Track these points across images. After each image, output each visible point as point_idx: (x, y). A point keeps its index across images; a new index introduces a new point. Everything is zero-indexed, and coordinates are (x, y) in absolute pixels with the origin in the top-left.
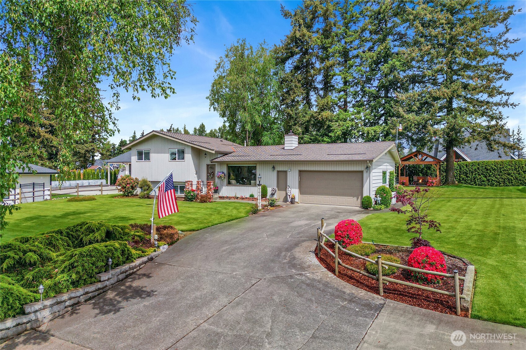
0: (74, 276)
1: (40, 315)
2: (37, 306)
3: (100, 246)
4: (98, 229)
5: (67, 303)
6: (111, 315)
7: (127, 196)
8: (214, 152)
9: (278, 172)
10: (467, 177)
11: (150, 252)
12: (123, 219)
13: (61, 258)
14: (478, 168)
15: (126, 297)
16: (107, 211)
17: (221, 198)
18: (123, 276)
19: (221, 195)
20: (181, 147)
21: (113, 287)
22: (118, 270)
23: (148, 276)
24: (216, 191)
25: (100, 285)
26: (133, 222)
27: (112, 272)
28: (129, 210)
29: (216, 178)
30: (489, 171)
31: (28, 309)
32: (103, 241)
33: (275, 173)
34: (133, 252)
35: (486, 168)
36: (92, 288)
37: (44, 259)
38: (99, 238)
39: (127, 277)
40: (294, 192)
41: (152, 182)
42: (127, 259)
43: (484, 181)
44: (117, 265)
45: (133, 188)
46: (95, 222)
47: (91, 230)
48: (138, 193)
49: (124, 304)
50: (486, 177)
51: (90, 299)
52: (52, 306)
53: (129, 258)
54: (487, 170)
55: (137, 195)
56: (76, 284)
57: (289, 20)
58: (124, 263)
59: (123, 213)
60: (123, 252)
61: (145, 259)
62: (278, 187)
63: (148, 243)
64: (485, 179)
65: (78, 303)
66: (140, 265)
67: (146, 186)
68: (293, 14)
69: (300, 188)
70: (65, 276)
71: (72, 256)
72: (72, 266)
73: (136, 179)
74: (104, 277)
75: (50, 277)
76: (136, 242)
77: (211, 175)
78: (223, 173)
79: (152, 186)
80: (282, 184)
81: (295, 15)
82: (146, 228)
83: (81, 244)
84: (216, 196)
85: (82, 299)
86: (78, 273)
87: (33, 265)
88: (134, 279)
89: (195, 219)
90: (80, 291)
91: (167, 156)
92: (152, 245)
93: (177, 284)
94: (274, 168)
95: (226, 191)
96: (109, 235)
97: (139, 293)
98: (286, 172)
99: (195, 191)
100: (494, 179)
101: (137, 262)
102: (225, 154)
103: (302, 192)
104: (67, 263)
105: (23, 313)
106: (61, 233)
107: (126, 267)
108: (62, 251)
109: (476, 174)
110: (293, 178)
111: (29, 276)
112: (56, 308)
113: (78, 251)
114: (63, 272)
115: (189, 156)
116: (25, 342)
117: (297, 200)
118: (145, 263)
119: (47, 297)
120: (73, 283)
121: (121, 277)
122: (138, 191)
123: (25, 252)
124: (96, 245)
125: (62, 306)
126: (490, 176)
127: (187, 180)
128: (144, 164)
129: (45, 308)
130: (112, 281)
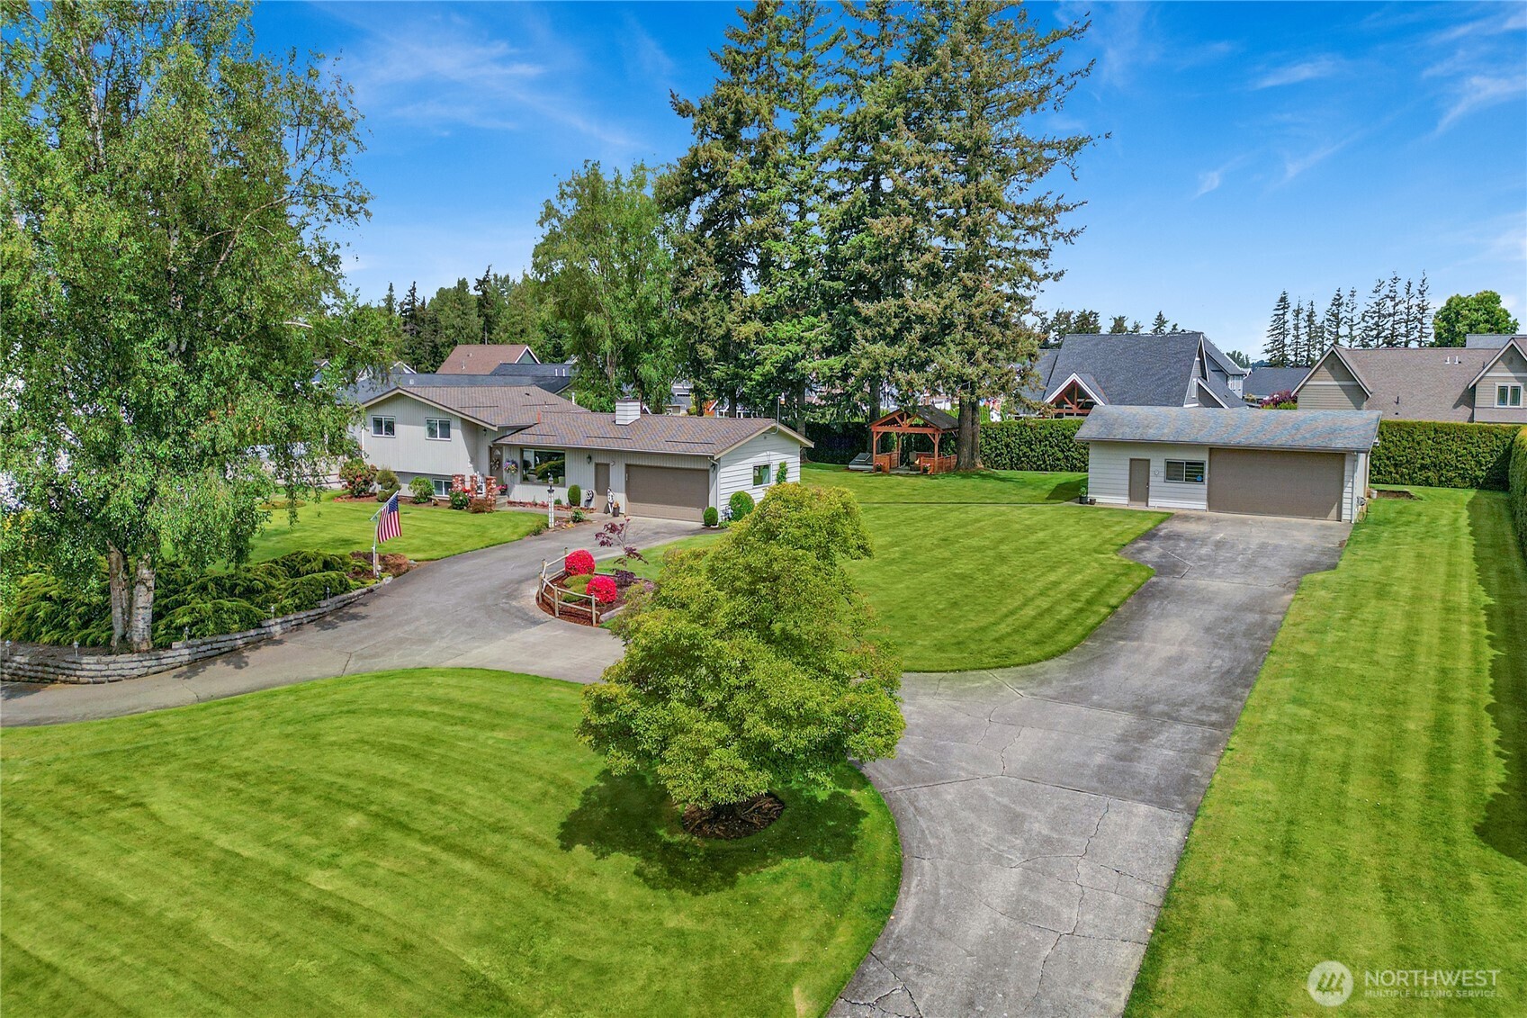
0: (297, 601)
1: (273, 629)
2: (271, 622)
3: (319, 576)
4: (315, 560)
5: (293, 623)
6: (330, 631)
7: (358, 497)
8: (496, 429)
9: (597, 465)
10: (1032, 450)
11: (371, 583)
12: (346, 542)
13: (283, 586)
14: (1051, 434)
15: (342, 619)
16: (322, 530)
17: (511, 503)
18: (342, 604)
19: (512, 499)
20: (444, 418)
21: (332, 614)
22: (336, 598)
23: (365, 605)
24: (504, 492)
25: (319, 611)
26: (356, 549)
27: (329, 601)
28: (356, 526)
29: (504, 472)
30: (1068, 441)
31: (264, 624)
32: (320, 571)
33: (592, 467)
34: (351, 582)
35: (1063, 434)
36: (312, 613)
37: (269, 587)
38: (316, 568)
39: (345, 605)
40: (619, 498)
41: (399, 473)
42: (345, 589)
43: (1059, 460)
44: (335, 594)
45: (367, 483)
46: (310, 551)
47: (307, 560)
48: (377, 491)
49: (341, 624)
50: (1063, 451)
51: (312, 621)
52: (281, 623)
53: (347, 588)
54: (1065, 438)
55: (375, 494)
56: (298, 608)
57: (691, 121)
58: (342, 593)
59: (344, 531)
60: (341, 581)
61: (364, 590)
62: (596, 489)
63: (370, 574)
64: (1060, 455)
65: (302, 624)
66: (358, 595)
67: (390, 480)
68: (697, 107)
69: (628, 492)
70: (290, 601)
71: (294, 585)
72: (295, 593)
73: (372, 466)
74: (323, 604)
75: (275, 601)
76: (357, 573)
77: (496, 464)
78: (513, 462)
79: (398, 479)
80: (602, 486)
81: (703, 109)
82: (368, 557)
83: (298, 574)
84: (504, 499)
85: (305, 621)
86: (300, 598)
87: (259, 592)
88: (351, 607)
89: (441, 544)
90: (302, 614)
91: (424, 430)
92: (374, 577)
93: (390, 611)
94: (590, 458)
95: (520, 492)
96: (327, 565)
97: (355, 617)
98: (608, 465)
99: (468, 491)
100: (1076, 455)
101: (356, 593)
102: (519, 429)
103: (631, 497)
104: (290, 590)
105: (261, 627)
106: (277, 563)
107: (345, 596)
108: (283, 580)
109: (1046, 446)
110: (617, 475)
111: (259, 599)
112: (285, 625)
113: (298, 580)
114: (287, 597)
115: (457, 433)
116: (266, 645)
117: (622, 510)
118: (365, 594)
119: (276, 616)
120: (296, 607)
121: (339, 605)
122: (376, 487)
123: (251, 581)
124: (315, 575)
125: (289, 625)
126: (1069, 450)
127: (454, 474)
128: (384, 440)
129: (276, 624)
130: (331, 608)
